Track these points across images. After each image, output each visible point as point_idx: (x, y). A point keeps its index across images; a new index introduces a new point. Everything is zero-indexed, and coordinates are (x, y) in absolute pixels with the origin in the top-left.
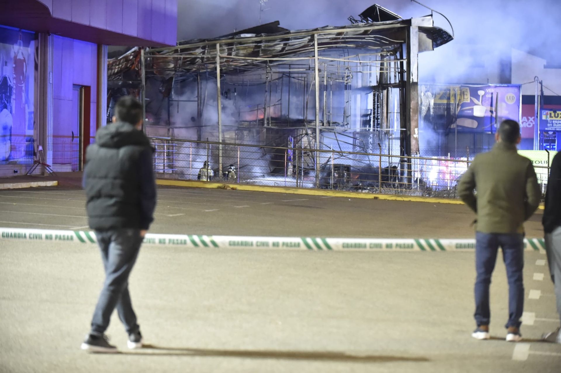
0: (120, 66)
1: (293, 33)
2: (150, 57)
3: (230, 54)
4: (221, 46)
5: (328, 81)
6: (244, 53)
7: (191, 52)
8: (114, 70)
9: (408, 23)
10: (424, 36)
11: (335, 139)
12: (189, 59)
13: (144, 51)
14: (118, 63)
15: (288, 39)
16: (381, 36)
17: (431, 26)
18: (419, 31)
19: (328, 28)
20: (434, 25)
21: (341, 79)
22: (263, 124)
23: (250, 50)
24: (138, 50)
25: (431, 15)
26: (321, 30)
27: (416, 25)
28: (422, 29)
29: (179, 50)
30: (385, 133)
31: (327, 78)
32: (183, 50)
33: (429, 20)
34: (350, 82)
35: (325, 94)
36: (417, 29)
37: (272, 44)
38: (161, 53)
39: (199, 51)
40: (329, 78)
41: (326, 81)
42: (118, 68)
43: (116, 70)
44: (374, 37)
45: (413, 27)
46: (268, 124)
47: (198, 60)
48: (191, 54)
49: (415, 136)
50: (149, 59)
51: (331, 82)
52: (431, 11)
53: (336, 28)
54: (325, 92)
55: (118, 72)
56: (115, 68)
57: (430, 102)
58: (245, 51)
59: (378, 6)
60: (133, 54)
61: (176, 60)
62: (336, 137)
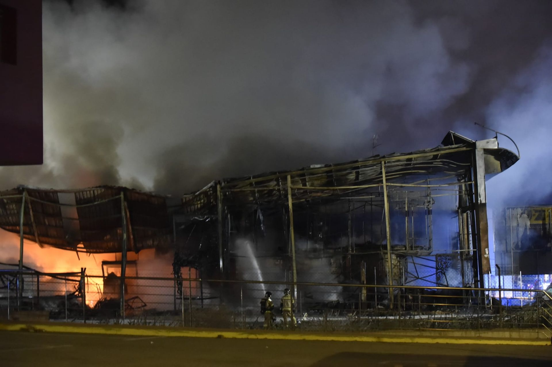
0: (202, 201)
1: (361, 162)
2: (229, 192)
3: (305, 185)
4: (292, 177)
5: (409, 207)
6: (319, 183)
7: (265, 184)
8: (196, 206)
9: (473, 146)
10: (492, 158)
11: (412, 263)
12: (266, 192)
13: (220, 186)
14: (198, 199)
15: (358, 168)
16: (448, 160)
17: (496, 148)
18: (484, 153)
19: (395, 155)
20: (499, 147)
21: (422, 204)
22: (347, 251)
23: (324, 181)
24: (214, 185)
25: (496, 137)
26: (388, 157)
27: (482, 148)
28: (487, 151)
29: (254, 183)
30: (466, 254)
31: (408, 204)
32: (257, 183)
33: (494, 142)
34: (431, 207)
35: (406, 219)
36: (482, 152)
37: (345, 172)
38: (237, 187)
39: (274, 183)
40: (410, 204)
41: (408, 207)
42: (201, 203)
43: (199, 206)
44: (441, 162)
45: (478, 149)
46: (352, 251)
47: (274, 192)
48: (266, 186)
49: (486, 256)
50: (227, 193)
51: (412, 208)
52: (495, 133)
53: (404, 155)
54: (406, 218)
55: (202, 208)
56: (197, 204)
57: (527, 224)
58: (319, 181)
59: (453, 133)
60: (211, 189)
61: (253, 193)
62: (413, 260)
